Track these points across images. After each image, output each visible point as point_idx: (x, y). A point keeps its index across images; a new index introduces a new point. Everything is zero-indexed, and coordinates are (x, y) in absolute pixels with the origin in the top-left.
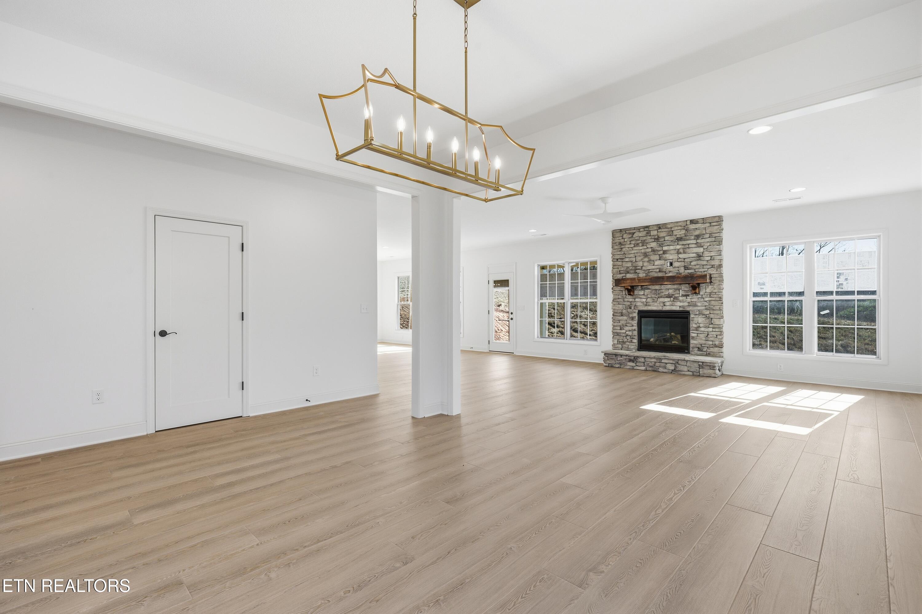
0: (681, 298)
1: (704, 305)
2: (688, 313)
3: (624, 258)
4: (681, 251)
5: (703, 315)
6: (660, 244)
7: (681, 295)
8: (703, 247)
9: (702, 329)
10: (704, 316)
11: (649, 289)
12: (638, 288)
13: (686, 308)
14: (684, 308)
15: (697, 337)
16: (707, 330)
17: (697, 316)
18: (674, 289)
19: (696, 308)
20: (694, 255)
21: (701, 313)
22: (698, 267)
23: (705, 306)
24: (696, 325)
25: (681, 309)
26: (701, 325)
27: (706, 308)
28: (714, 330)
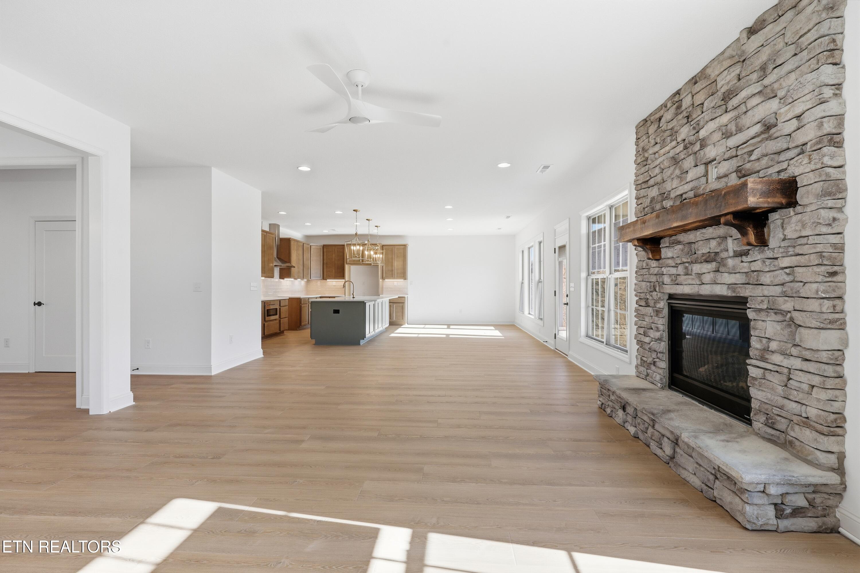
0: (731, 262)
1: (777, 281)
2: (743, 301)
3: (648, 179)
4: (732, 127)
5: (776, 313)
6: (695, 125)
7: (731, 254)
8: (776, 96)
9: (777, 358)
10: (779, 318)
11: (679, 243)
12: (665, 242)
13: (739, 289)
14: (734, 292)
15: (764, 381)
16: (786, 362)
17: (763, 315)
18: (719, 237)
19: (759, 291)
20: (758, 128)
21: (772, 309)
22: (764, 161)
23: (783, 284)
24: (761, 341)
25: (730, 293)
26: (773, 346)
27: (785, 292)
28: (807, 366)
